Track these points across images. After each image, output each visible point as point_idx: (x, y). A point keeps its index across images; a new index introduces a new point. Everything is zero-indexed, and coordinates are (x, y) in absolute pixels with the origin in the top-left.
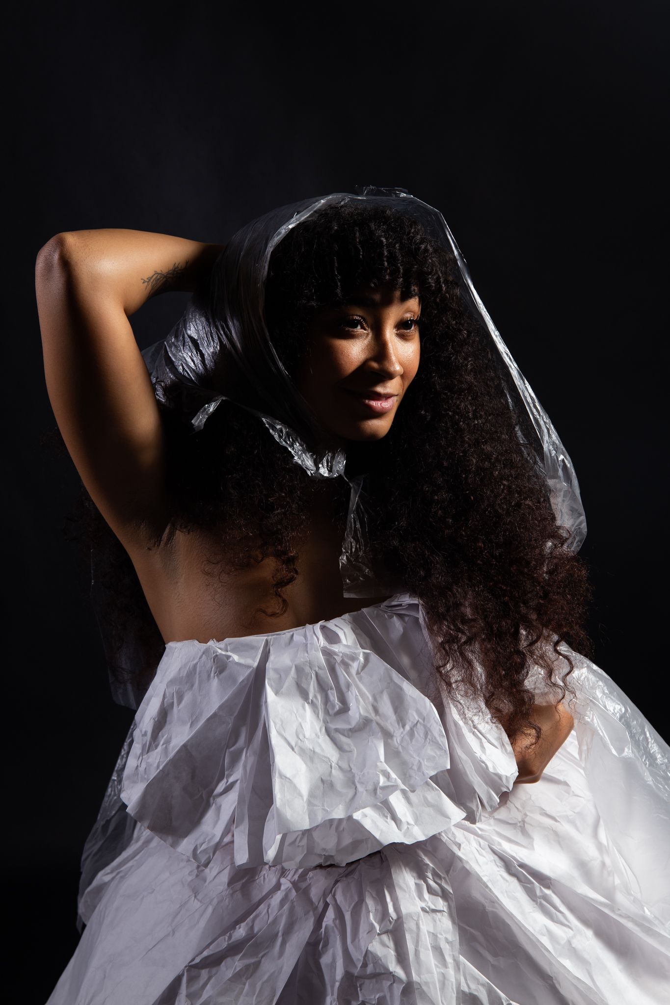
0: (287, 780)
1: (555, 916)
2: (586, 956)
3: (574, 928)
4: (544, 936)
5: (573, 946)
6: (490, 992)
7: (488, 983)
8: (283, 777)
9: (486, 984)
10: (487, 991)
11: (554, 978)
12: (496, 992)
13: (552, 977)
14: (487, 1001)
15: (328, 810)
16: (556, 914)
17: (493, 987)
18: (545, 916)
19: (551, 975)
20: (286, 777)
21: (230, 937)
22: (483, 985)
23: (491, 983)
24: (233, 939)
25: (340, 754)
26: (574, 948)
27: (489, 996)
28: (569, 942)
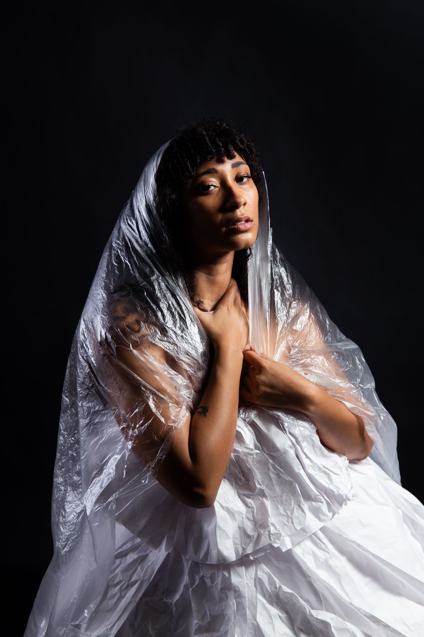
0: (223, 530)
1: (319, 545)
2: (338, 571)
3: (331, 553)
4: (310, 555)
5: (329, 563)
6: (270, 578)
7: (269, 573)
8: (221, 530)
9: (268, 573)
10: (268, 577)
11: (311, 578)
12: (273, 578)
13: (310, 577)
14: (268, 583)
15: (245, 547)
16: (320, 544)
17: (272, 576)
18: (313, 544)
19: (310, 576)
20: (222, 529)
21: (134, 542)
22: (266, 573)
23: (271, 573)
24: (135, 543)
25: (247, 509)
26: (329, 565)
27: (269, 580)
28: (327, 561)
